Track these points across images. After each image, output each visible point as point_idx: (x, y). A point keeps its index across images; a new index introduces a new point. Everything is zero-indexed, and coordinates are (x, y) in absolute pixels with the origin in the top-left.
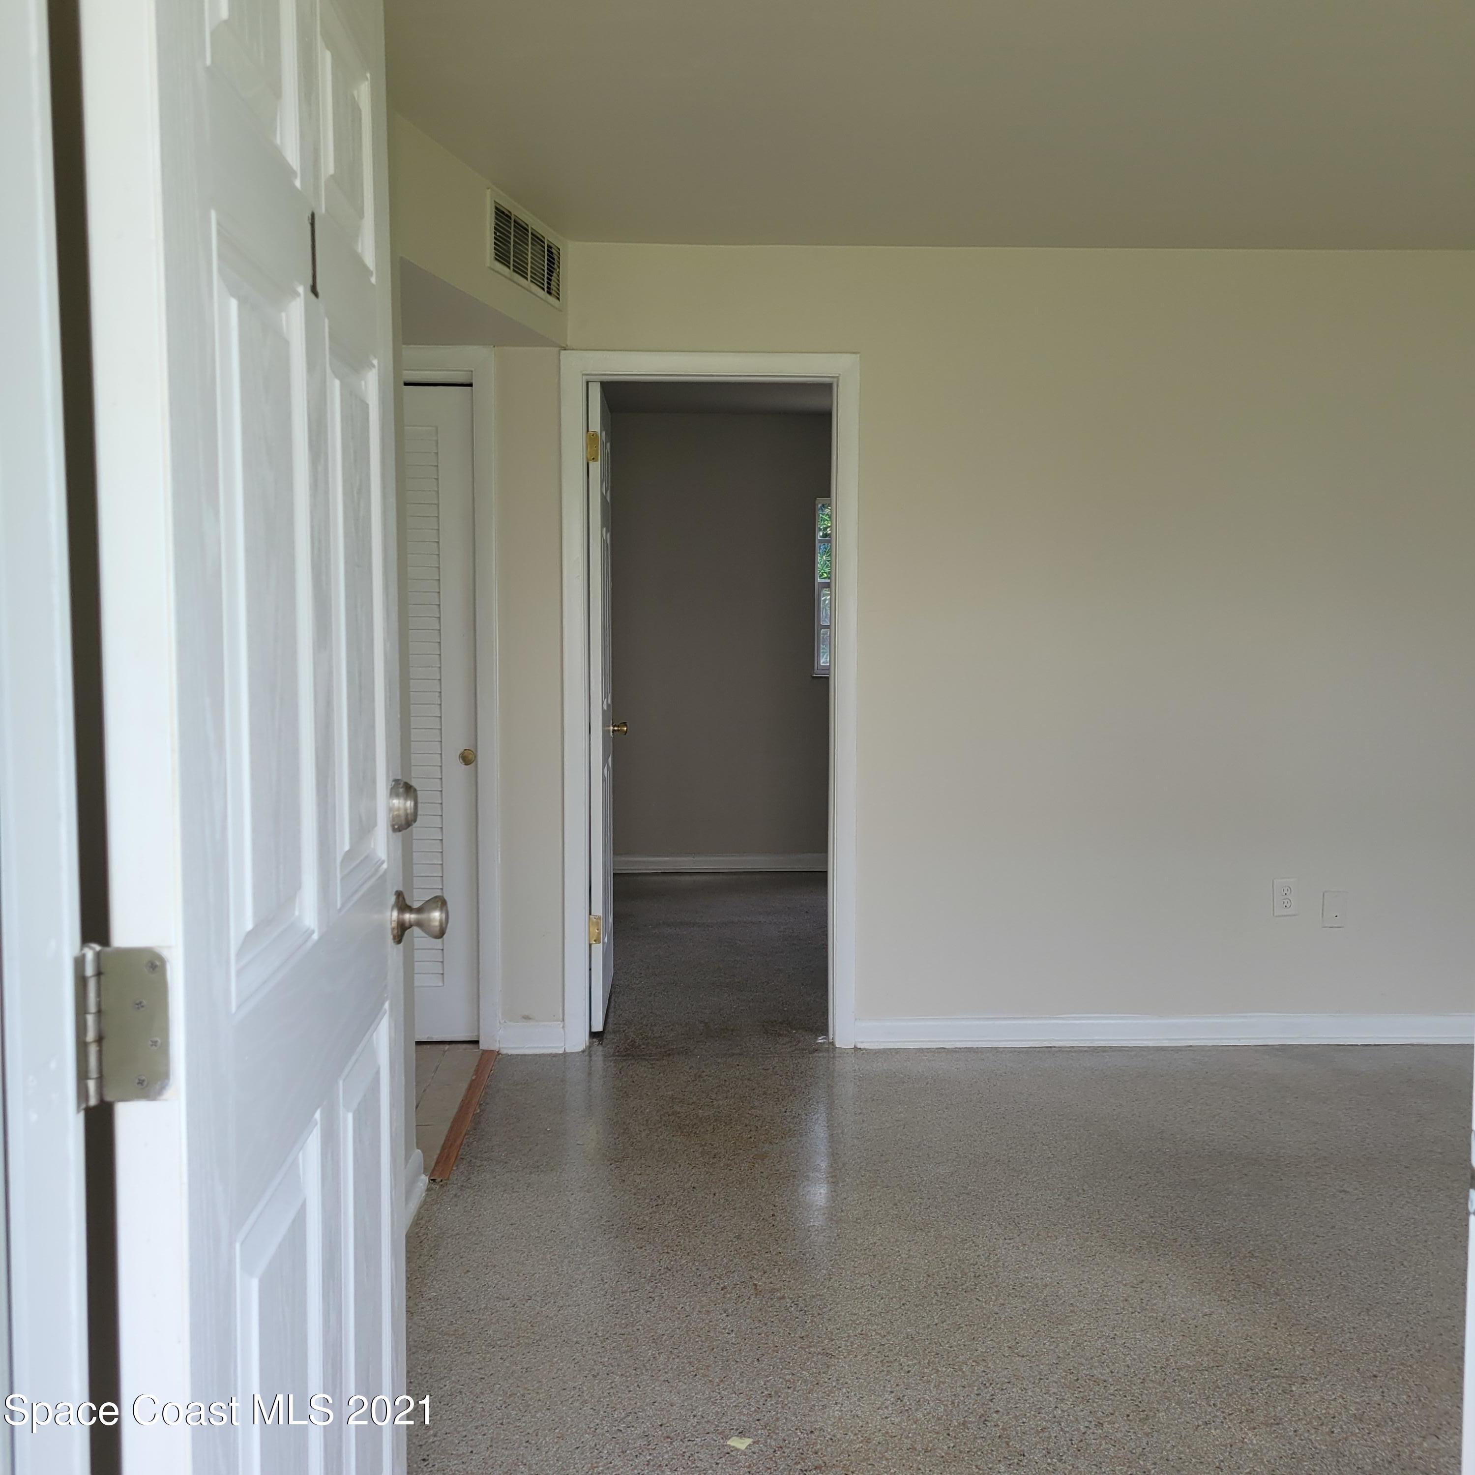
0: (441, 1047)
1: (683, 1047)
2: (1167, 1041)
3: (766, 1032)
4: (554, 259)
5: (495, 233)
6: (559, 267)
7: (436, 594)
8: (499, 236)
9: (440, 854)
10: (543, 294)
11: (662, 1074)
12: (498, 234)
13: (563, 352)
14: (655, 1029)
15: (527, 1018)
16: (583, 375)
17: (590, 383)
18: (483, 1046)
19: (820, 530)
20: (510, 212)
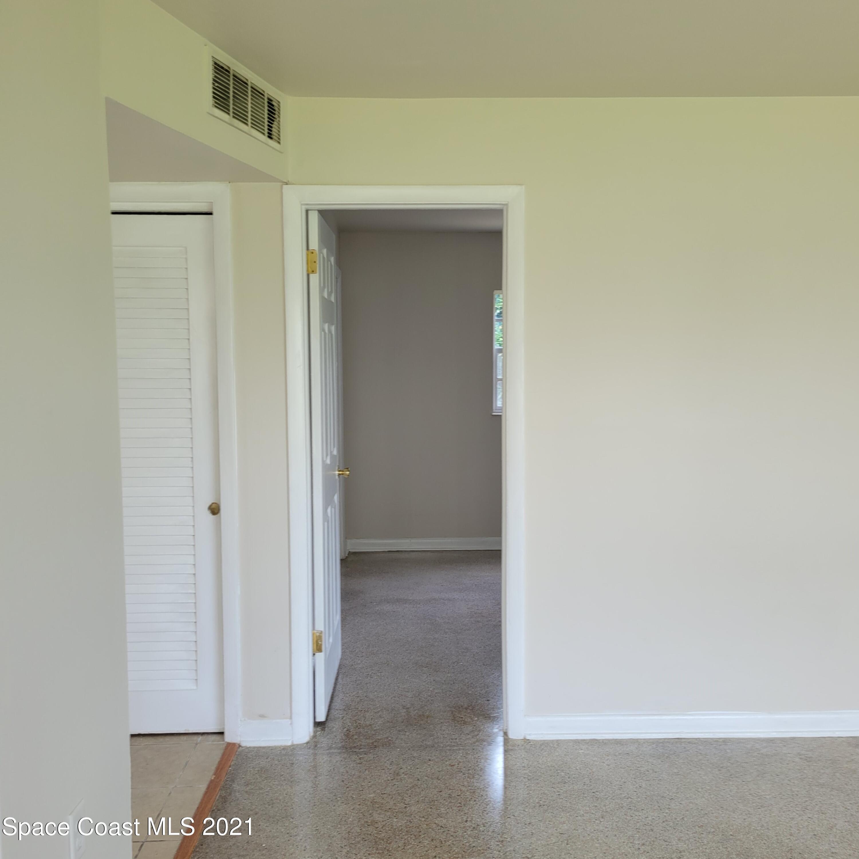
0: (195, 738)
1: (387, 738)
2: (775, 734)
3: (454, 720)
4: (274, 110)
5: (214, 84)
6: (279, 117)
7: (188, 380)
8: (217, 87)
9: (193, 586)
10: (264, 138)
11: (367, 772)
12: (217, 84)
13: (285, 186)
14: (368, 714)
15: (262, 716)
16: (302, 205)
17: (310, 212)
18: (228, 738)
19: (497, 309)
20: (229, 68)
